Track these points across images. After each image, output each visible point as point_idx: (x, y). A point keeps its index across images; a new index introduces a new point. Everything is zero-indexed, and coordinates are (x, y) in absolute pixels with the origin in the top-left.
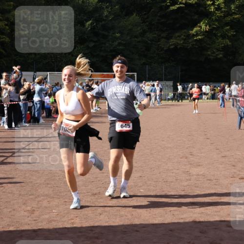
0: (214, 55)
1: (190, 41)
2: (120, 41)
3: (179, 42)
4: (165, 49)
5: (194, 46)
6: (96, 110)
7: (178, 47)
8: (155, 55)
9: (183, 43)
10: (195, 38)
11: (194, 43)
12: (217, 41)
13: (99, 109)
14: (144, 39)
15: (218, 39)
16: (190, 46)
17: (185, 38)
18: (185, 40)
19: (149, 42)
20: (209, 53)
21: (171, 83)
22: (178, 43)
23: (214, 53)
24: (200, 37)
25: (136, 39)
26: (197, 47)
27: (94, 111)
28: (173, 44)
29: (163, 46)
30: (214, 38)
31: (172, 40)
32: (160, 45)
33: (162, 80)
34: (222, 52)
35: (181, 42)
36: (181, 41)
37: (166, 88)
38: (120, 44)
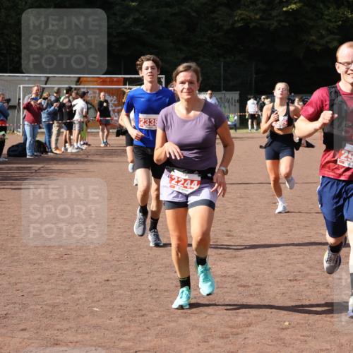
0: (323, 42)
1: (274, 13)
2: (137, 15)
3: (252, 15)
4: (225, 27)
5: (282, 23)
6: (78, 148)
7: (252, 25)
8: (206, 40)
9: (261, 18)
10: (284, 9)
11: (282, 18)
12: (326, 13)
13: (84, 147)
14: (184, 8)
15: (329, 9)
16: (275, 24)
17: (263, 7)
18: (264, 11)
19: (194, 14)
20: (314, 38)
21: (235, 96)
22: (251, 19)
23: (322, 37)
24: (293, 6)
25: (169, 9)
26: (287, 24)
27: (74, 151)
28: (242, 19)
29: (221, 23)
30: (321, 6)
31: (239, 12)
32: (216, 21)
33: (219, 90)
34: (337, 37)
35: (258, 17)
36: (256, 14)
37: (227, 104)
38: (136, 21)
